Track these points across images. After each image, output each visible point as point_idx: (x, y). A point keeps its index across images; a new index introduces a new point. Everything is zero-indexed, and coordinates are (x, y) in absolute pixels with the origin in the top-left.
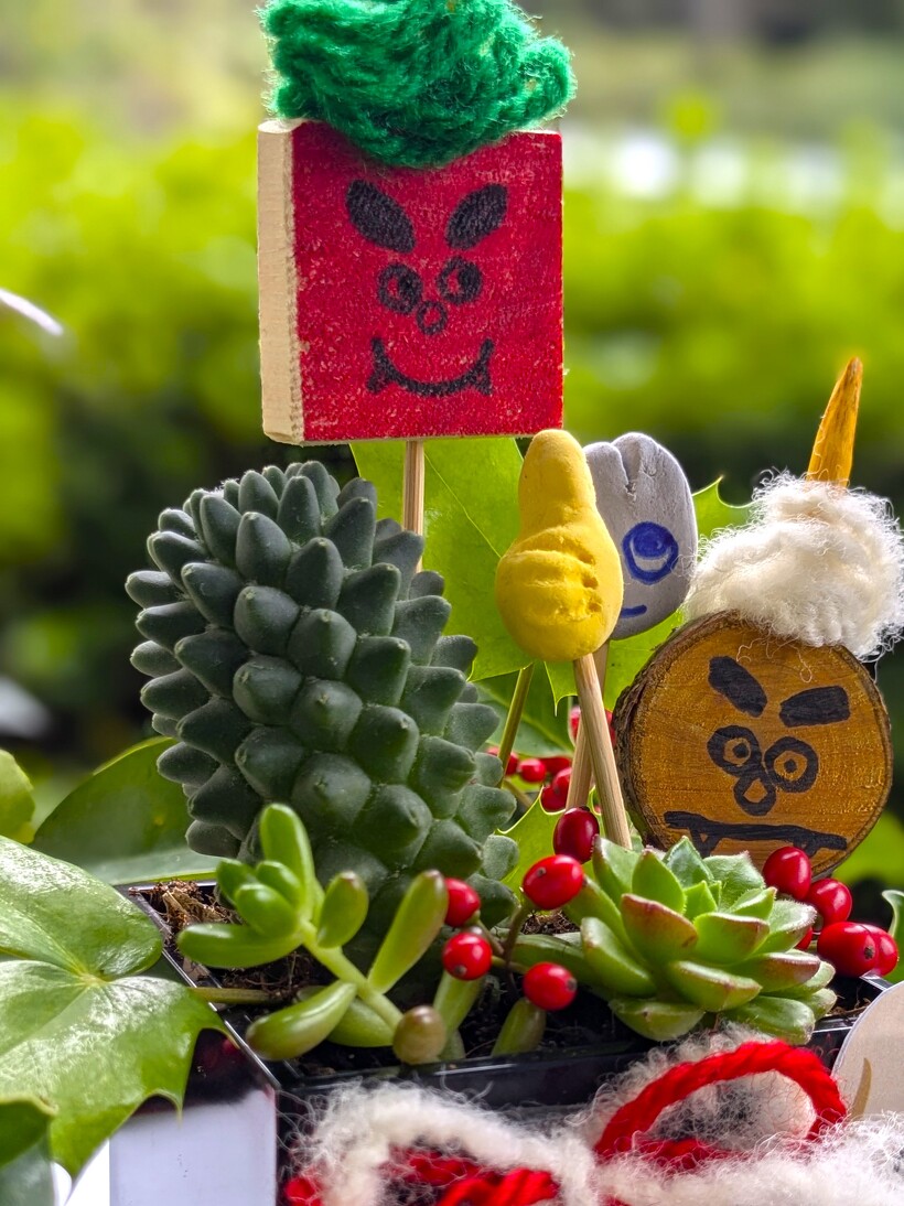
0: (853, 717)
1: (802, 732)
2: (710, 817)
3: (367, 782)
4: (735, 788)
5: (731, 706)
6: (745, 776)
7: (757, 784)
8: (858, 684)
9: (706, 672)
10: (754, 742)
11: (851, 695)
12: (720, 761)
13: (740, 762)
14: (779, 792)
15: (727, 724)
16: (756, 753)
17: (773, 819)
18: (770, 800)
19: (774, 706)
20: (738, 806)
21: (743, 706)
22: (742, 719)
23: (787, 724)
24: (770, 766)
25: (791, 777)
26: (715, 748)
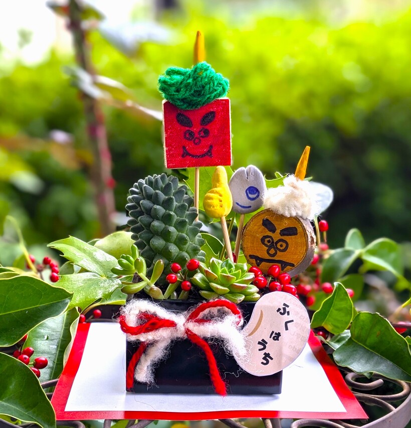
0: (298, 235)
1: (285, 238)
2: (260, 257)
3: (164, 242)
4: (267, 250)
5: (267, 230)
6: (270, 248)
7: (272, 249)
8: (300, 227)
9: (262, 222)
10: (272, 239)
11: (298, 229)
12: (263, 243)
13: (269, 244)
14: (278, 252)
15: (266, 235)
16: (273, 242)
17: (276, 258)
18: (276, 253)
19: (278, 231)
20: (267, 255)
21: (270, 231)
22: (270, 234)
23: (281, 235)
24: (276, 245)
25: (281, 248)
26: (263, 240)
